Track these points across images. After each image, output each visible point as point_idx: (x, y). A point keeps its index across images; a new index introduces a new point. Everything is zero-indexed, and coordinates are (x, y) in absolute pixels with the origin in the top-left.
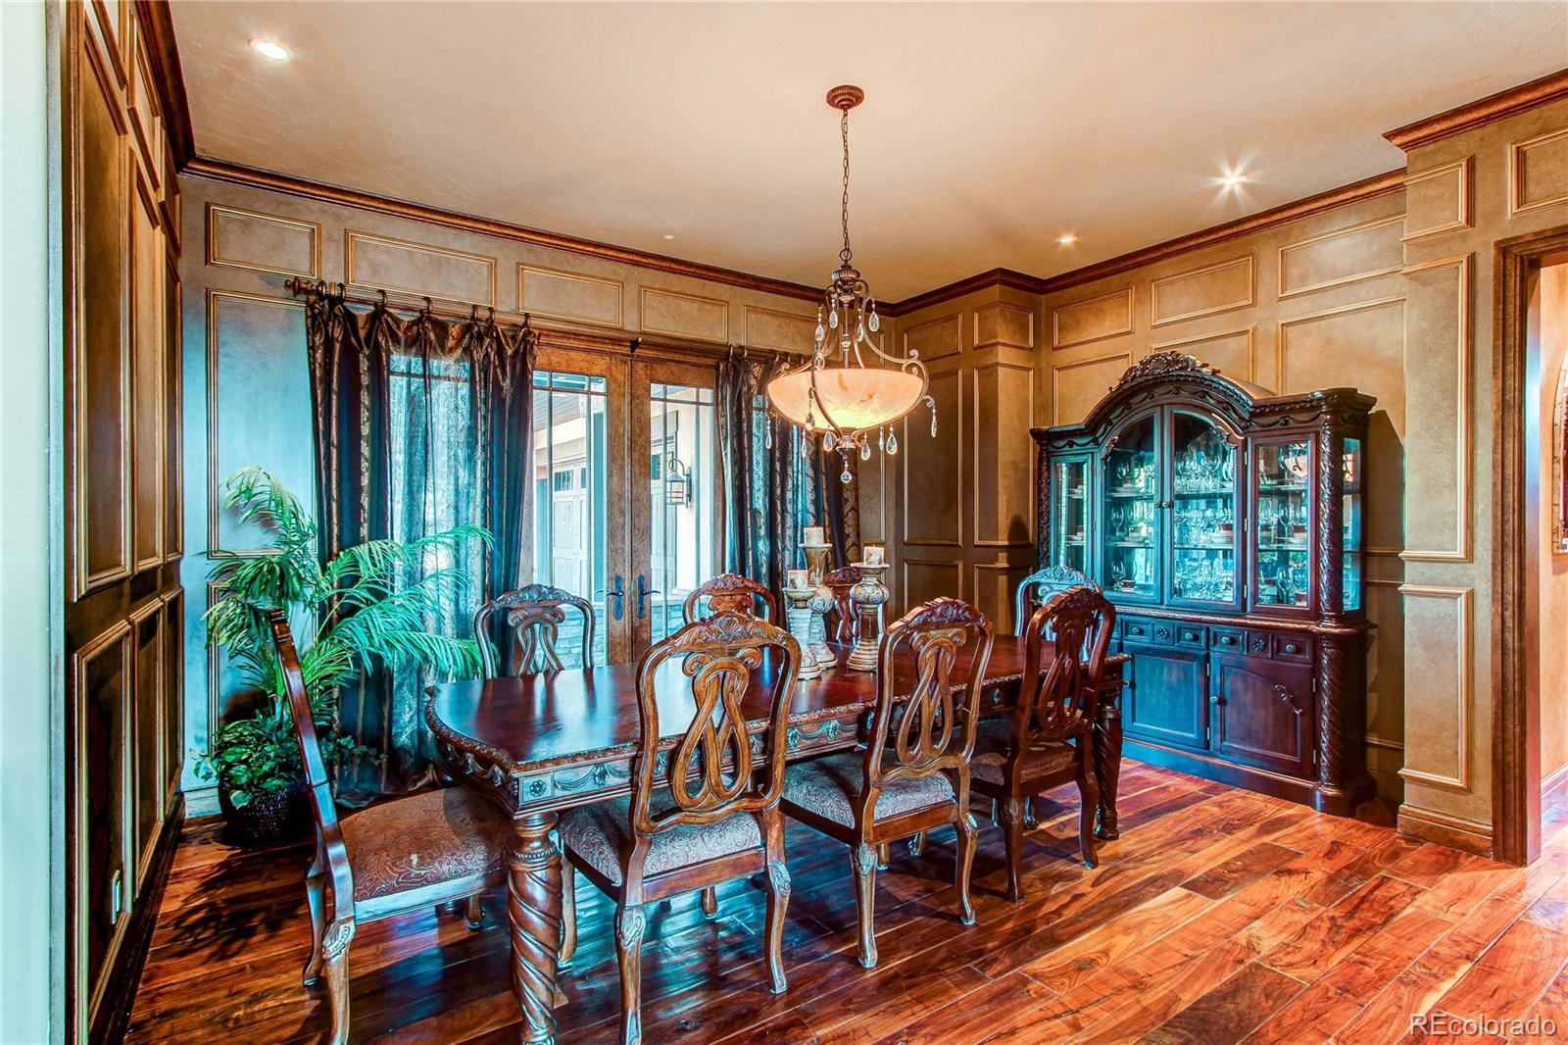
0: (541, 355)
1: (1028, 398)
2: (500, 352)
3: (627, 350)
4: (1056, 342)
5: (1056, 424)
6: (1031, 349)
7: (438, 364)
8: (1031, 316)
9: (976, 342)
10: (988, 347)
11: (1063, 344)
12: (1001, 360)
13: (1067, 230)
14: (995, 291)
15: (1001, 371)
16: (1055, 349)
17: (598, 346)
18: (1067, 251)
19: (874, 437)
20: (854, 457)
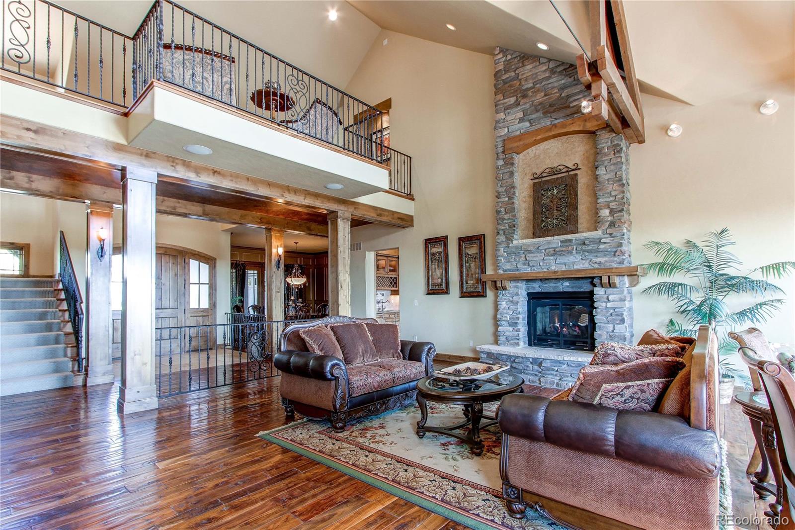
0: (247, 267)
2: (241, 268)
3: (261, 266)
17: (256, 265)
19: (301, 285)
20: (297, 288)
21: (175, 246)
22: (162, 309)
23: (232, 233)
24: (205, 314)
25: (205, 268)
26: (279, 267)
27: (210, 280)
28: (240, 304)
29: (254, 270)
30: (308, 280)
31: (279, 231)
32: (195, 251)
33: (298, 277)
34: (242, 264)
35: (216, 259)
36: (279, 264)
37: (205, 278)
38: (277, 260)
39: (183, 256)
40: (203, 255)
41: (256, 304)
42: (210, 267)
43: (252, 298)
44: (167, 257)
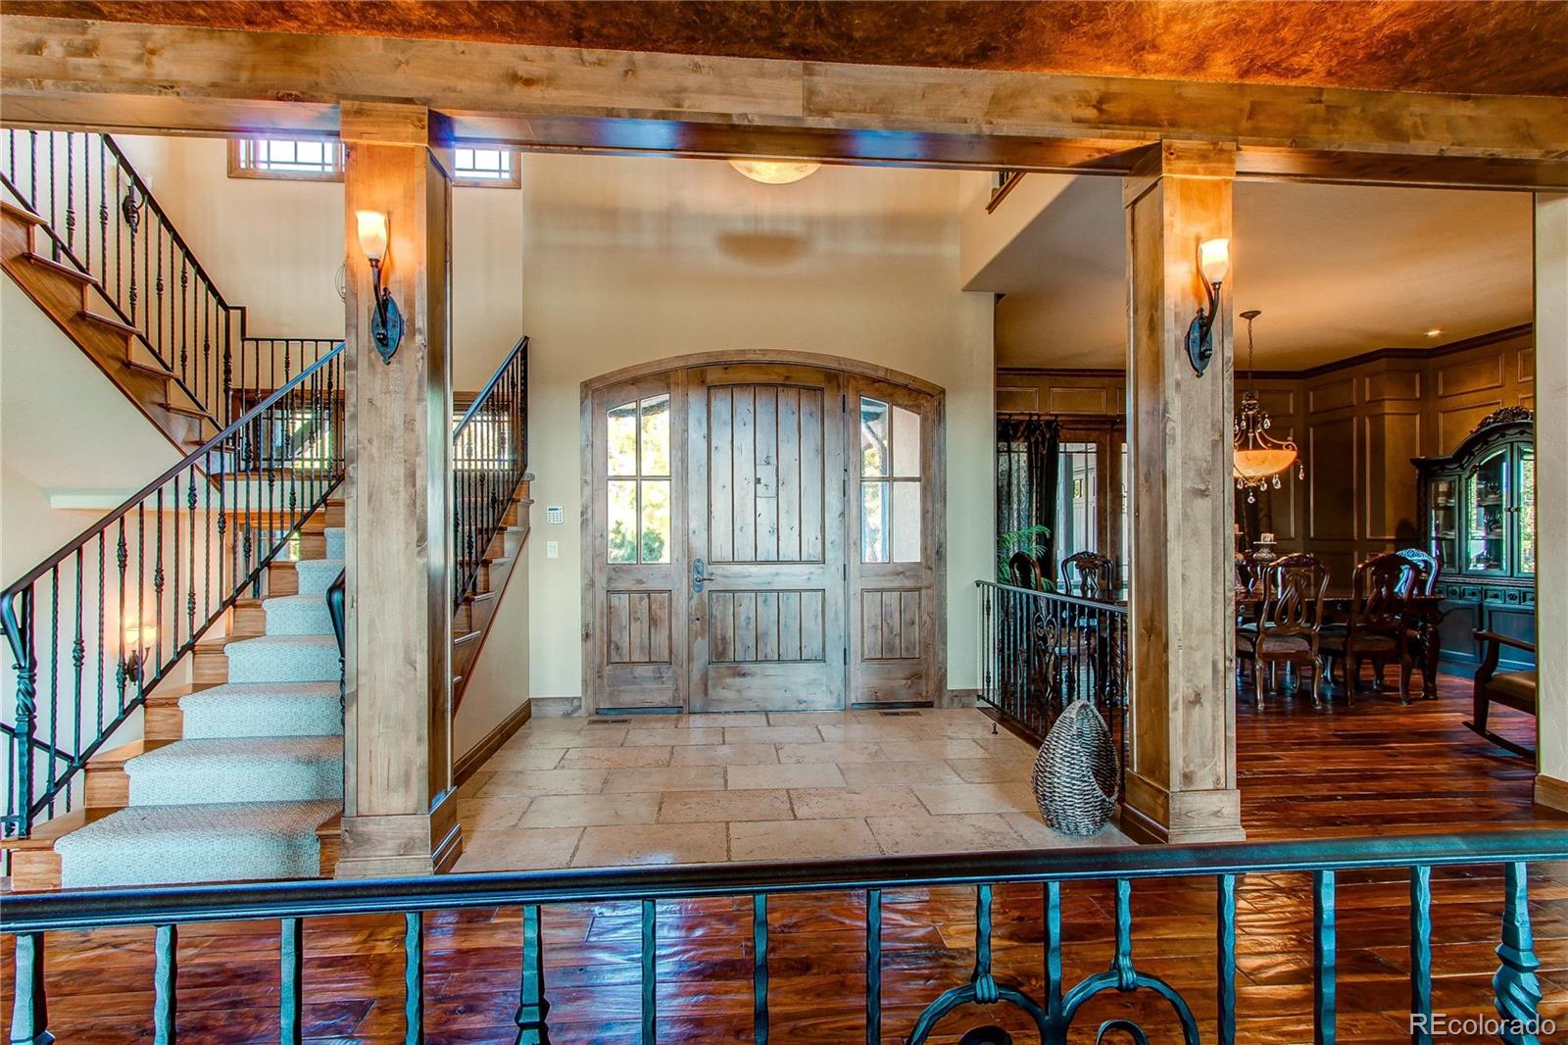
0: (1063, 433)
1: (1414, 435)
2: (1044, 437)
3: (1109, 427)
4: (1441, 392)
5: (1441, 453)
6: (1417, 400)
7: (1014, 446)
8: (1417, 376)
9: (1367, 398)
10: (1377, 402)
11: (1448, 394)
12: (1386, 411)
13: (1434, 327)
14: (1382, 363)
15: (1386, 417)
16: (1441, 397)
17: (1091, 426)
18: (1435, 339)
19: (1269, 480)
20: (1256, 490)
21: (810, 355)
22: (778, 562)
23: (999, 297)
24: (909, 583)
25: (907, 425)
26: (1204, 357)
27: (925, 465)
28: (1034, 551)
29: (1087, 442)
30: (1303, 455)
31: (1203, 157)
32: (876, 368)
33: (1256, 446)
34: (1048, 423)
35: (943, 392)
36: (1204, 337)
37: (908, 461)
38: (1191, 316)
39: (839, 387)
40: (900, 381)
41: (1090, 550)
42: (924, 421)
43: (1078, 530)
44: (792, 394)
